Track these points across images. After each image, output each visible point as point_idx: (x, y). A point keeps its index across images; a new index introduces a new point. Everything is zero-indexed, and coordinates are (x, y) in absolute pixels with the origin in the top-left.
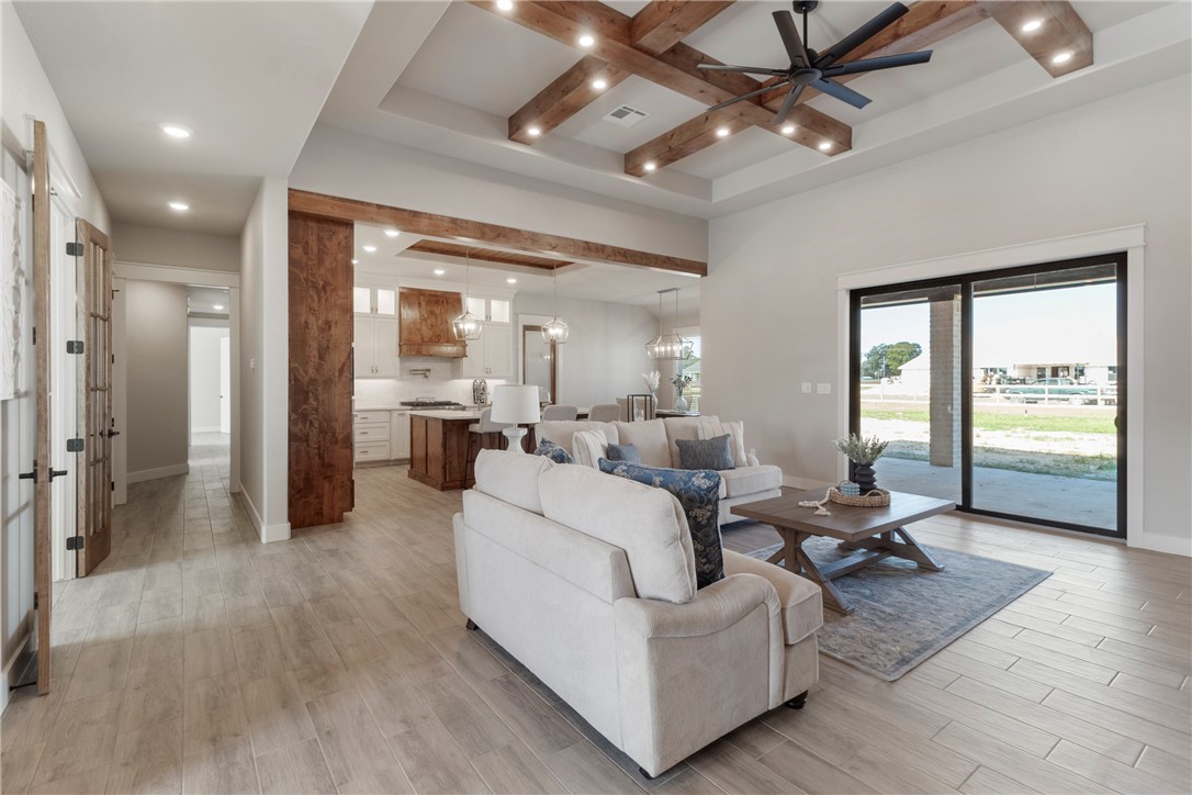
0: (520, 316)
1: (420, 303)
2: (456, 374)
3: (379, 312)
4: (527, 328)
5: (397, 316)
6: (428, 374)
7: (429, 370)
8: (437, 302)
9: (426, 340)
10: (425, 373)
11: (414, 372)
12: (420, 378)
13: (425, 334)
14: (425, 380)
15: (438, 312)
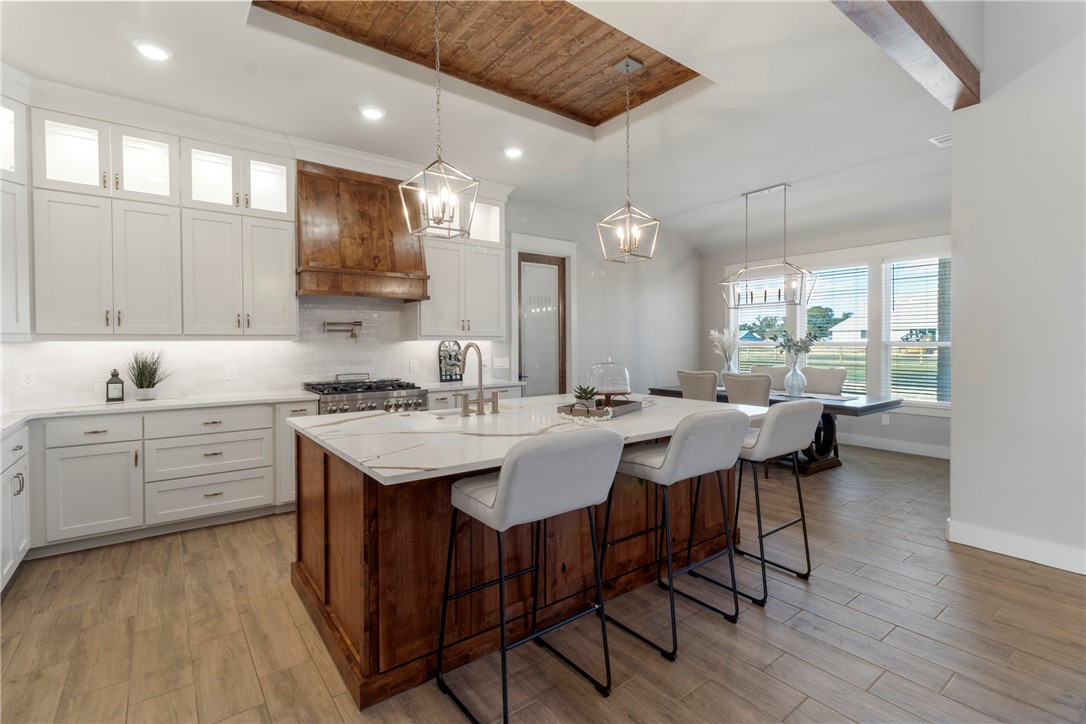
0: (514, 235)
1: (338, 195)
2: (409, 332)
3: (254, 205)
4: (525, 257)
5: (292, 217)
6: (357, 328)
7: (358, 324)
8: (372, 197)
9: (349, 263)
10: (353, 329)
11: (330, 327)
12: (343, 339)
13: (348, 252)
14: (352, 340)
15: (375, 214)
